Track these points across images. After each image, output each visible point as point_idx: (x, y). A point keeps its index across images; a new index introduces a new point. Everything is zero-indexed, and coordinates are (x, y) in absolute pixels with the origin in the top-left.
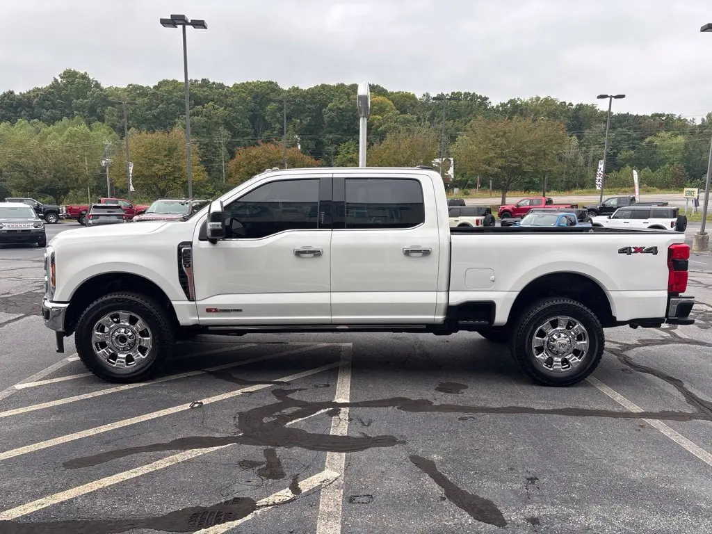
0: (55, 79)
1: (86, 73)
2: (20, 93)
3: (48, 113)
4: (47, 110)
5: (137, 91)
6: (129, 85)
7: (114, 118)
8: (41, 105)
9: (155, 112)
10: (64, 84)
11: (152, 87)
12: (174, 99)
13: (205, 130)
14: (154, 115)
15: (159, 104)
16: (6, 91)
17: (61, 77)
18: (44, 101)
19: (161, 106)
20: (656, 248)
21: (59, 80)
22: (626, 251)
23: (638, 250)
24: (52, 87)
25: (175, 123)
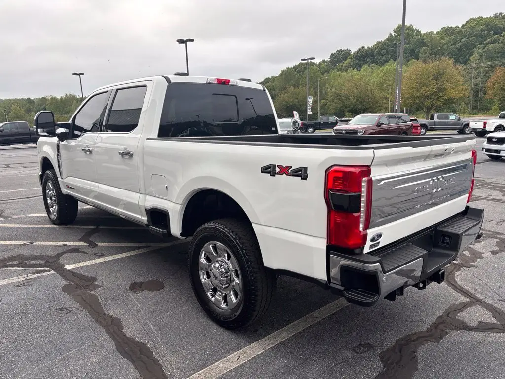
0: (390, 33)
1: (411, 25)
2: (368, 47)
3: (383, 58)
4: (383, 56)
5: (448, 31)
6: (442, 28)
7: (426, 55)
8: (379, 54)
9: (458, 46)
10: (396, 36)
11: (460, 27)
12: (475, 33)
13: (499, 55)
14: (457, 48)
15: (462, 39)
16: (360, 47)
17: (395, 31)
18: (382, 50)
19: (463, 40)
20: (306, 169)
21: (393, 33)
22: (269, 170)
23: (284, 170)
24: (388, 40)
25: (473, 52)
